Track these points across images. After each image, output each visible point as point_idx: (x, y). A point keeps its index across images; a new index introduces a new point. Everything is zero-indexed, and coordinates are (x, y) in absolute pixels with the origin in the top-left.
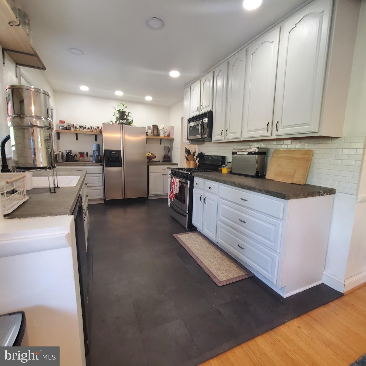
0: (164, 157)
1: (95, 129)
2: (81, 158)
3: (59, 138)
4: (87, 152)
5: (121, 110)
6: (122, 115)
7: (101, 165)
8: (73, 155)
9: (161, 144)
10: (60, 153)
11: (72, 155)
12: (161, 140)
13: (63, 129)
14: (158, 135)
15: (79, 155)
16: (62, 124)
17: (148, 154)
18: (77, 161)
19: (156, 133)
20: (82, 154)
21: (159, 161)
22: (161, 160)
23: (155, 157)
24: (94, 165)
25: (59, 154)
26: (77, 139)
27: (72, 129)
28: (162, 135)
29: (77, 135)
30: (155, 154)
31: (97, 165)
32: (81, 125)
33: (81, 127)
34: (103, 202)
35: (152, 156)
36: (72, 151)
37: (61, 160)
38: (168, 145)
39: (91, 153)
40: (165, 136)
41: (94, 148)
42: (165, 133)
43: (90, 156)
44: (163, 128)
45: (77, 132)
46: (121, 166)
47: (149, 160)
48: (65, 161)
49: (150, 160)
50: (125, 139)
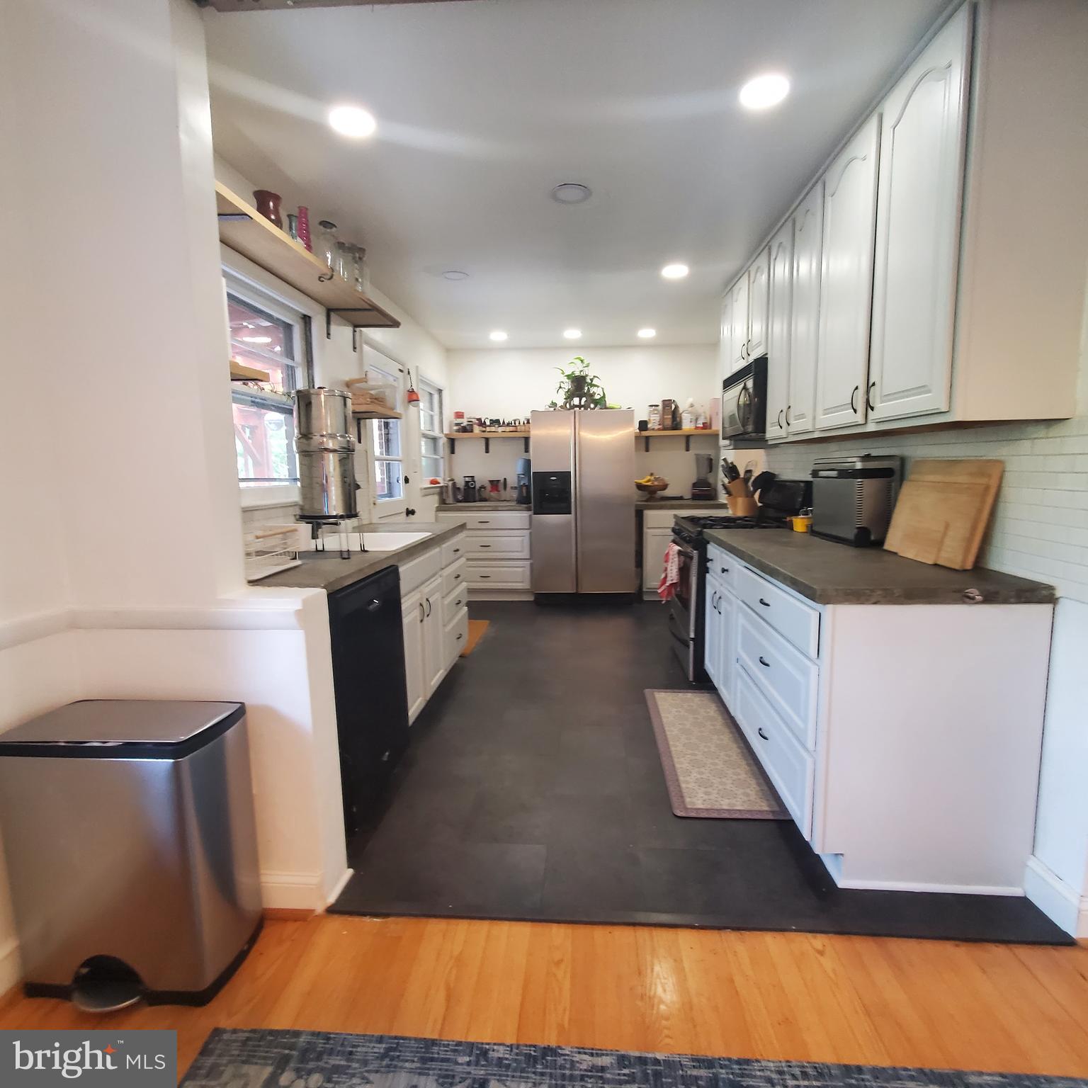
0: (695, 485)
1: (522, 423)
2: (492, 494)
3: (453, 452)
4: (505, 479)
5: (577, 373)
6: (579, 385)
7: (529, 509)
8: (477, 487)
9: (687, 449)
10: (450, 483)
11: (474, 488)
12: (688, 438)
13: (458, 431)
14: (676, 425)
15: (488, 486)
16: (459, 421)
17: (649, 478)
18: (485, 500)
19: (668, 422)
20: (494, 484)
21: (681, 498)
22: (688, 495)
23: (665, 487)
24: (512, 508)
25: (447, 487)
26: (487, 451)
27: (477, 429)
28: (687, 426)
29: (487, 440)
30: (667, 479)
31: (521, 508)
32: (494, 418)
33: (495, 422)
34: (532, 599)
35: (656, 483)
36: (476, 479)
37: (450, 500)
38: (706, 451)
39: (513, 481)
40: (697, 428)
41: (519, 468)
42: (697, 420)
43: (512, 487)
44: (692, 406)
45: (487, 435)
46: (570, 514)
47: (649, 496)
48: (460, 502)
49: (652, 495)
50: (580, 443)
